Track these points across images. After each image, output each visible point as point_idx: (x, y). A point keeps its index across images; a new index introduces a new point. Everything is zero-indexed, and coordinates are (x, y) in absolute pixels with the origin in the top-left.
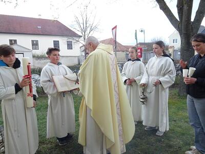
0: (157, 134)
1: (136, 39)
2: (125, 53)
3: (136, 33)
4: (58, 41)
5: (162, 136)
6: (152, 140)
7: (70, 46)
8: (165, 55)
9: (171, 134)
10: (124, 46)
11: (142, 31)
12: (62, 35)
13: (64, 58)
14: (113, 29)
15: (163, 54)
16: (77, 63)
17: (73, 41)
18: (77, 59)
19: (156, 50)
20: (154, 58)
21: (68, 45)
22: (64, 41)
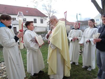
0: (88, 70)
1: (77, 18)
2: (70, 26)
3: (77, 15)
4: (36, 19)
5: (90, 71)
6: (85, 73)
7: (42, 22)
8: (95, 27)
9: (95, 71)
10: (70, 22)
11: (80, 14)
12: (38, 16)
13: (39, 28)
14: (65, 13)
15: (94, 27)
16: (45, 30)
17: (44, 19)
18: (45, 28)
19: (90, 24)
20: (88, 28)
21: (41, 21)
22: (39, 19)
